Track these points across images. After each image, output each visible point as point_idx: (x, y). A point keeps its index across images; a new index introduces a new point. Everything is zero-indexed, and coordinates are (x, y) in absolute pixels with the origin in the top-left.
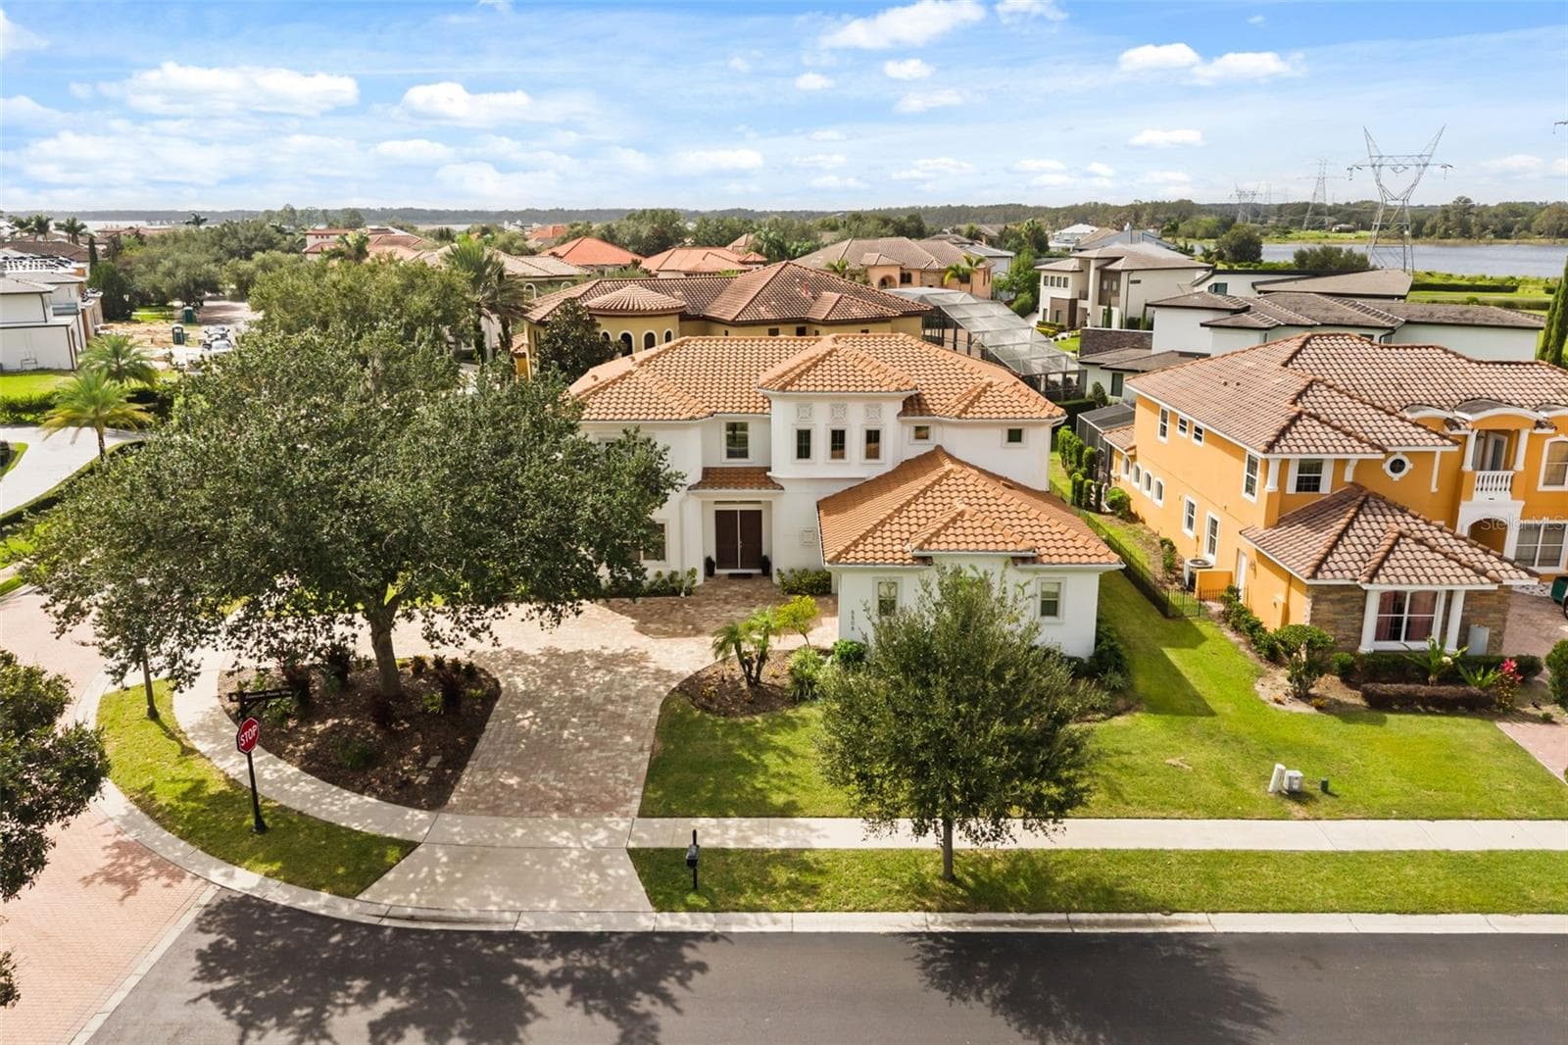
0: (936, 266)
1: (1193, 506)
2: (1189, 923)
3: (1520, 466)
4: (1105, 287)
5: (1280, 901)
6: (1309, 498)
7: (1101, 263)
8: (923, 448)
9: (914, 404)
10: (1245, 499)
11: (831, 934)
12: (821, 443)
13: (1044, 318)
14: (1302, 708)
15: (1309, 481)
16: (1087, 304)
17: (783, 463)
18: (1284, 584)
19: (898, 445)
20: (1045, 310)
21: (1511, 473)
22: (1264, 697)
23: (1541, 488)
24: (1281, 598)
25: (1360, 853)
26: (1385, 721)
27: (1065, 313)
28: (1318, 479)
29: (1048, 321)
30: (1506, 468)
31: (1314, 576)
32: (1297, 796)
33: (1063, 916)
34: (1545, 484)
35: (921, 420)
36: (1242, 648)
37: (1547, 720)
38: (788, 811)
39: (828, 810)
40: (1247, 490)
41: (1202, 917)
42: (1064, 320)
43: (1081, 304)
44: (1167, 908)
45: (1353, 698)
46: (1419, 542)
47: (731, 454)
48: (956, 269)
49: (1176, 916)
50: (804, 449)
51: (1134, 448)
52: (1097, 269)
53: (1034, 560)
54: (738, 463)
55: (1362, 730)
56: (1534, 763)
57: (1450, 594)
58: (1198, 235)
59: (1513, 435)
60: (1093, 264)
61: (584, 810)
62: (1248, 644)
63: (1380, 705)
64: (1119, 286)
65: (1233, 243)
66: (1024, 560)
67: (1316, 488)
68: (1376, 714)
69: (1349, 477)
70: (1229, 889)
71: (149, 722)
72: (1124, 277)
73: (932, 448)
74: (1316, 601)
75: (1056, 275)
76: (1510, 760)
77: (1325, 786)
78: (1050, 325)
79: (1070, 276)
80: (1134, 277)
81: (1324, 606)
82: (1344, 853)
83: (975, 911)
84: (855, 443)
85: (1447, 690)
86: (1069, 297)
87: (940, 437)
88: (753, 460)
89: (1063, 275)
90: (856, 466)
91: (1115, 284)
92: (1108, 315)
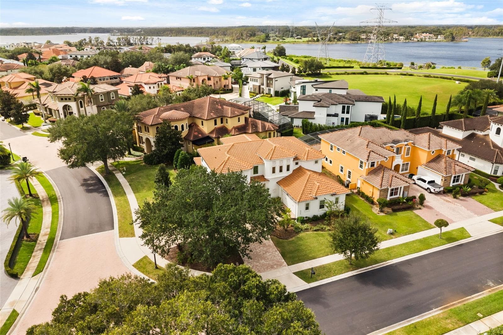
0: (218, 75)
1: (350, 172)
2: (389, 263)
3: (402, 153)
4: (268, 82)
5: (400, 255)
6: (373, 168)
7: (267, 75)
8: (297, 166)
9: (296, 159)
10: (360, 169)
11: (339, 280)
12: (277, 170)
13: (251, 90)
14: (382, 214)
15: (373, 165)
16: (264, 87)
17: (268, 175)
18: (372, 188)
19: (293, 167)
20: (251, 88)
21: (401, 155)
22: (375, 213)
23: (405, 156)
24: (371, 190)
25: (406, 243)
26: (396, 215)
27: (258, 89)
28: (374, 164)
29: (252, 91)
30: (400, 154)
31: (381, 188)
32: (391, 234)
33: (371, 266)
34: (406, 155)
35: (297, 161)
36: (365, 201)
37: (420, 209)
38: (314, 258)
39: (321, 256)
40: (360, 167)
41: (390, 261)
42: (257, 91)
43: (262, 87)
44: (385, 261)
45: (390, 210)
46: (396, 177)
47: (254, 173)
48: (225, 76)
49: (387, 262)
50: (274, 172)
51: (321, 151)
52: (266, 77)
53: (336, 194)
54: (256, 175)
55: (394, 217)
56: (422, 218)
57: (401, 187)
58: (261, 41)
59: (401, 148)
60: (265, 76)
61: (277, 267)
62: (366, 200)
63: (395, 211)
64: (272, 82)
65: (278, 50)
66: (334, 195)
67: (374, 166)
68: (394, 213)
69: (379, 163)
70: (392, 255)
71: (157, 270)
72: (274, 79)
73: (299, 166)
74: (380, 192)
75: (254, 78)
76: (418, 219)
77: (395, 231)
78: (253, 93)
79: (258, 79)
80: (276, 79)
81: (382, 192)
82: (404, 243)
83: (358, 269)
84: (285, 169)
85: (404, 206)
86: (259, 85)
87: (300, 164)
88: (260, 174)
89: (256, 79)
90: (285, 174)
91: (271, 82)
92: (270, 90)
